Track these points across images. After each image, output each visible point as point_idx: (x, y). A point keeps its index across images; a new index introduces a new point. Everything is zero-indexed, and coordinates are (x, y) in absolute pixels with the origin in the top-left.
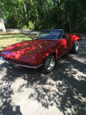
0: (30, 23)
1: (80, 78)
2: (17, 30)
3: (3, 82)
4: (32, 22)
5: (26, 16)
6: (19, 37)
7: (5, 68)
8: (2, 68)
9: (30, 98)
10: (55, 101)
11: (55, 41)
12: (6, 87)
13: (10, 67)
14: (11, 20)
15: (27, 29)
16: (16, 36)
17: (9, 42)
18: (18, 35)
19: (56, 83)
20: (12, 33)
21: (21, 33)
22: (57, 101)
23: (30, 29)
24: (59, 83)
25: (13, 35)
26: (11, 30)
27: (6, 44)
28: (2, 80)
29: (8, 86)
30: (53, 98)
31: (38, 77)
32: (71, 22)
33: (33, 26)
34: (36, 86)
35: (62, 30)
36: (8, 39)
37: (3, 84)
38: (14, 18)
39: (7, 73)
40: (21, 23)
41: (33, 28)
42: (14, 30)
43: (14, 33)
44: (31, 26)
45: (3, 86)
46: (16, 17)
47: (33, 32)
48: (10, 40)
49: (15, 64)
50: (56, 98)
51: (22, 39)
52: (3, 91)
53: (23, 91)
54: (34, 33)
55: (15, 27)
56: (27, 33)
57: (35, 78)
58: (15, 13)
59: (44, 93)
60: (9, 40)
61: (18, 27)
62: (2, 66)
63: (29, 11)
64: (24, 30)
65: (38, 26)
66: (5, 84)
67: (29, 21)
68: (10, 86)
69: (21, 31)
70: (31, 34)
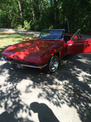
0: (26, 23)
1: (84, 77)
2: (12, 30)
3: (7, 83)
4: (27, 21)
5: (21, 15)
6: (15, 38)
7: (6, 69)
8: (3, 70)
9: (39, 97)
10: (65, 100)
11: (58, 41)
12: (11, 88)
13: (11, 68)
14: (4, 19)
15: (22, 29)
16: (12, 36)
17: (5, 42)
18: (14, 35)
19: (63, 82)
20: (6, 33)
21: (16, 33)
22: (66, 99)
23: (26, 29)
24: (65, 83)
25: (8, 35)
26: (5, 30)
27: (2, 45)
28: (5, 81)
29: (14, 87)
30: (63, 96)
31: (43, 78)
32: (69, 22)
33: (28, 26)
34: (43, 86)
35: (64, 30)
36: (3, 39)
37: (7, 85)
38: (7, 17)
39: (9, 74)
40: (15, 22)
41: (29, 28)
42: (8, 29)
43: (9, 33)
44: (26, 26)
45: (8, 87)
46: (10, 16)
47: (29, 32)
48: (6, 41)
49: (18, 65)
50: (65, 97)
51: (19, 39)
52: (9, 92)
53: (31, 92)
54: (30, 34)
55: (8, 27)
56: (22, 33)
57: (41, 78)
58: (9, 12)
59: (53, 93)
60: (4, 41)
61: (12, 27)
62: (2, 68)
63: (24, 10)
64: (19, 30)
65: (34, 26)
66: (10, 85)
67: (24, 21)
68: (15, 87)
69: (16, 31)
70: (28, 34)
